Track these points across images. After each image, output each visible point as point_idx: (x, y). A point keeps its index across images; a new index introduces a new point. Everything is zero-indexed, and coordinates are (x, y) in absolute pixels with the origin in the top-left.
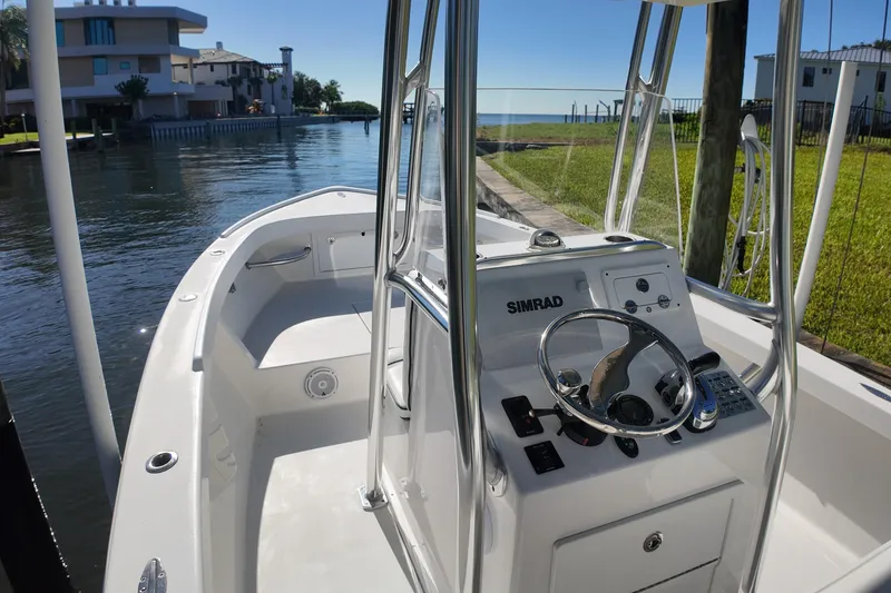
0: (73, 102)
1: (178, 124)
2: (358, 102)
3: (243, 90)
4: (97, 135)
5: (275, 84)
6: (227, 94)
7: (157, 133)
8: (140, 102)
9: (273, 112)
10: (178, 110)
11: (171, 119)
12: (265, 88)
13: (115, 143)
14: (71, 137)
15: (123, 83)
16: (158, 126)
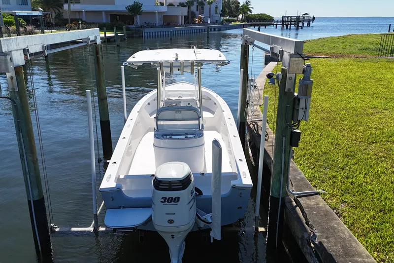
0: (103, 13)
1: (157, 30)
2: (262, 14)
3: (194, 8)
4: (116, 34)
5: (212, 5)
6: (184, 11)
7: (146, 34)
8: (138, 16)
9: (209, 22)
10: (158, 21)
11: (153, 26)
12: (206, 7)
13: (125, 39)
14: (103, 35)
15: (130, 6)
16: (147, 30)
